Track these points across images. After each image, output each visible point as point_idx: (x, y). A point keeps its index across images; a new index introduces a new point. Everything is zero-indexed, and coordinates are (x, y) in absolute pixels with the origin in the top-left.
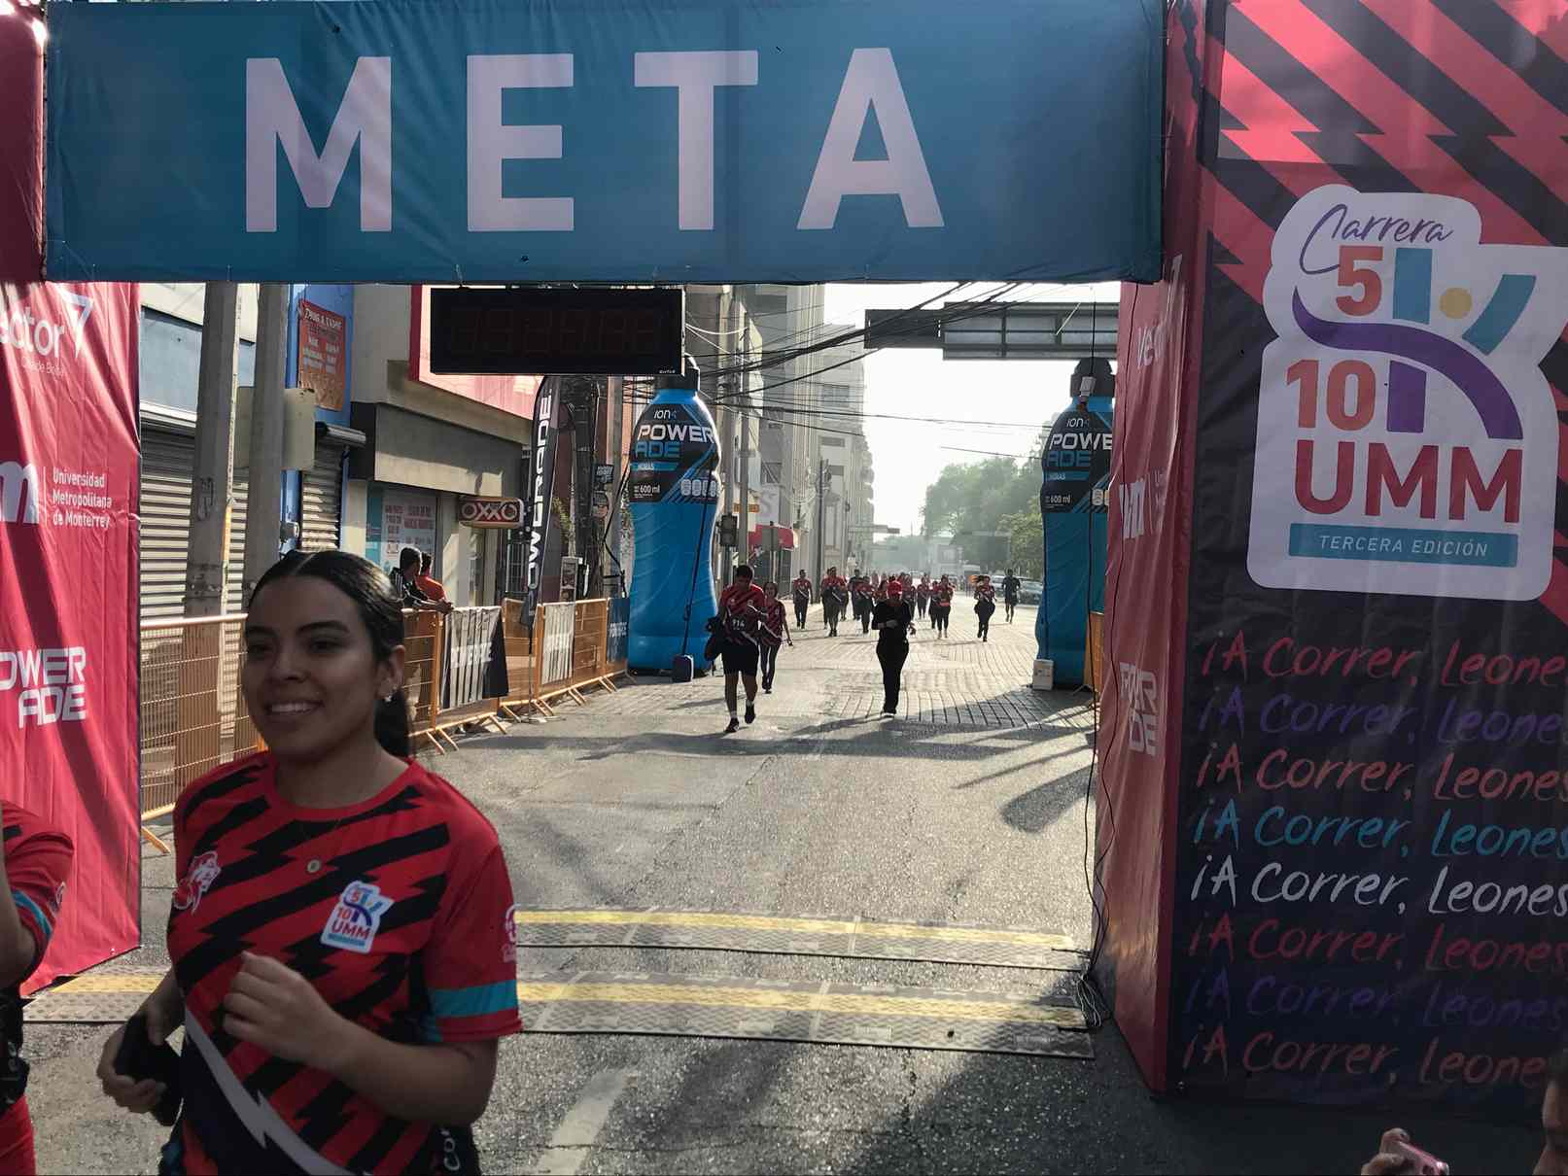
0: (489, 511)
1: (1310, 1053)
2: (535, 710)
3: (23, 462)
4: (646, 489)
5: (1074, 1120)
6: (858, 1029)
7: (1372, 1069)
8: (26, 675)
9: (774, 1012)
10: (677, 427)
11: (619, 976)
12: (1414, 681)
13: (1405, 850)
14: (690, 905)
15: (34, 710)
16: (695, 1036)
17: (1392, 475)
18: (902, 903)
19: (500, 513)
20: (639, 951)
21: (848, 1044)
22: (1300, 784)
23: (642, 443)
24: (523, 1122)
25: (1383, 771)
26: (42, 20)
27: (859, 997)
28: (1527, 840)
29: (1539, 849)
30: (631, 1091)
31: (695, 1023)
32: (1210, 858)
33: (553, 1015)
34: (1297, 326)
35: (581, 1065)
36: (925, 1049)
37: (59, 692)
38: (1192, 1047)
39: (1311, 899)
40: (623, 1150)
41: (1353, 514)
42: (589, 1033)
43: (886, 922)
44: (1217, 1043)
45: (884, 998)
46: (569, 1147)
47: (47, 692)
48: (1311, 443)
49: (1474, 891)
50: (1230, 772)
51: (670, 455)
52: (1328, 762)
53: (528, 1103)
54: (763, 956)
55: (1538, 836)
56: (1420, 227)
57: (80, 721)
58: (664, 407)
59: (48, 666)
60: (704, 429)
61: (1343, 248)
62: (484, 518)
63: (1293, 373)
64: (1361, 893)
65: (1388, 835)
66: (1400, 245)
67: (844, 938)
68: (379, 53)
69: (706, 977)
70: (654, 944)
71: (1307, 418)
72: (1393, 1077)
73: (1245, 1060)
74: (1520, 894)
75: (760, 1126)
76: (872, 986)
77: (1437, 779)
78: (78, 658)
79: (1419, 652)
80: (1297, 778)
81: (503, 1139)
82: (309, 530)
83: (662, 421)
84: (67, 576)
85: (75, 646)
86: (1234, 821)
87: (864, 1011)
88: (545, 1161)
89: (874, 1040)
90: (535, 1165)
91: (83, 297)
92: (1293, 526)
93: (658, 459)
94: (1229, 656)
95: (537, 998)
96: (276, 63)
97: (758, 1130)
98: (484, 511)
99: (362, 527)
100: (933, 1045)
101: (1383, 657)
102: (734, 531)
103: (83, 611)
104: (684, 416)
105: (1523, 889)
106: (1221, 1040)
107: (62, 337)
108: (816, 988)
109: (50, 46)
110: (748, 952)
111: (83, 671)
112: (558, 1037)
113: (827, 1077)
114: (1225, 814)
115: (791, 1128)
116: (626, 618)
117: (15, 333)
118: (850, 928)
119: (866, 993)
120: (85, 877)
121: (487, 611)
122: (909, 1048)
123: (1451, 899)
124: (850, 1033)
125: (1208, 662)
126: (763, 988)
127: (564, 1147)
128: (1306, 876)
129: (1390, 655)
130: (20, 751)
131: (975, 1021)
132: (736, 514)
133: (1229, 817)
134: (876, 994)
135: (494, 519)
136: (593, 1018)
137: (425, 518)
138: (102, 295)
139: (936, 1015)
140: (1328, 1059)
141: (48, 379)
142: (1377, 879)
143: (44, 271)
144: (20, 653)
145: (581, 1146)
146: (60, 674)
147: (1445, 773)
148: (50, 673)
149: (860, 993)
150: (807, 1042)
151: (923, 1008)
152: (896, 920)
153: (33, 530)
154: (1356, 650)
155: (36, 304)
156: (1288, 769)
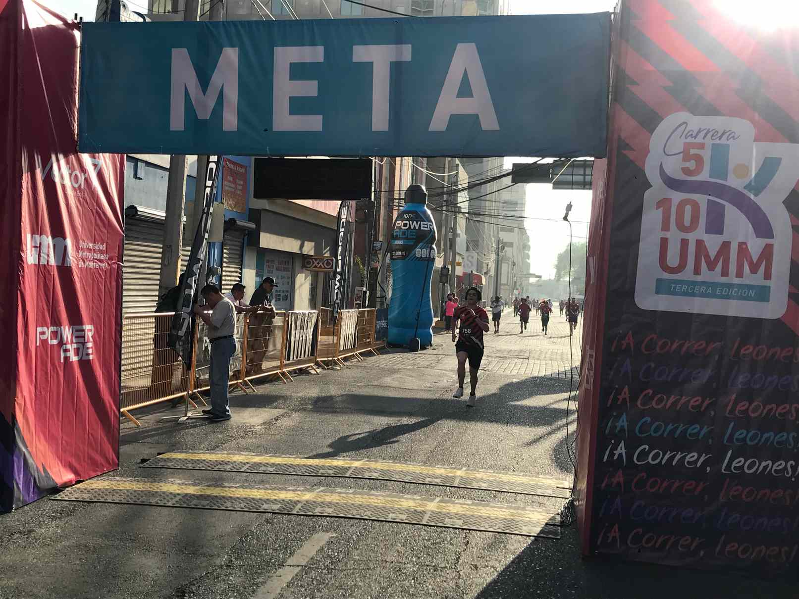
0: (318, 263)
1: (660, 540)
2: (336, 364)
3: (64, 238)
4: (398, 253)
5: (540, 566)
6: (447, 520)
7: (692, 548)
8: (65, 337)
9: (408, 510)
10: (415, 222)
11: (340, 490)
12: (717, 357)
13: (710, 441)
14: (384, 459)
15: (68, 354)
16: (367, 520)
17: (707, 256)
18: (490, 462)
19: (323, 264)
20: (352, 480)
21: (440, 527)
22: (660, 407)
23: (397, 230)
24: (275, 554)
25: (700, 401)
26: (79, 31)
27: (452, 505)
28: (772, 438)
29: (778, 443)
30: (330, 543)
31: (369, 513)
32: (613, 441)
33: (302, 507)
34: (662, 182)
35: (309, 530)
36: (477, 530)
37: (81, 345)
38: (602, 534)
39: (663, 463)
40: (318, 569)
41: (688, 274)
42: (318, 516)
43: (478, 471)
44: (615, 532)
45: (464, 506)
46: (293, 566)
47: (75, 346)
48: (667, 239)
49: (744, 463)
50: (625, 399)
51: (412, 237)
52: (673, 396)
53: (280, 546)
54: (412, 484)
55: (778, 436)
56: (723, 134)
57: (89, 360)
58: (408, 212)
59: (75, 334)
60: (429, 223)
61: (685, 143)
62: (316, 267)
63: (659, 204)
64: (688, 461)
65: (702, 433)
66: (714, 142)
67: (453, 478)
68: (233, 46)
69: (379, 493)
70: (361, 477)
71: (666, 227)
72: (702, 553)
73: (629, 542)
74: (767, 466)
75: (386, 562)
76: (461, 501)
77: (727, 406)
78: (90, 330)
79: (718, 343)
80: (657, 404)
81: (264, 561)
82: (226, 271)
83: (407, 219)
84: (86, 293)
85: (88, 324)
86: (625, 424)
87: (452, 511)
88: (280, 571)
89: (453, 525)
90: (275, 573)
91: (97, 160)
92: (658, 280)
93: (405, 238)
94: (624, 342)
95: (297, 499)
96: (185, 50)
97: (384, 562)
98: (316, 263)
99: (254, 269)
100: (482, 529)
101: (702, 344)
102: (447, 275)
103: (93, 308)
104: (419, 216)
105: (770, 462)
106: (617, 530)
107: (86, 179)
108: (432, 500)
109: (82, 43)
110: (405, 482)
111: (92, 337)
112: (302, 517)
113: (425, 541)
114: (621, 420)
115: (400, 563)
116: (386, 318)
117: (62, 177)
118: (459, 473)
119: (456, 503)
120: (91, 434)
121: (311, 313)
122: (470, 530)
123: (733, 466)
124: (442, 521)
125: (614, 345)
126: (407, 499)
127: (291, 566)
128: (661, 452)
129: (704, 345)
130: (61, 374)
131: (505, 519)
132: (450, 267)
133: (623, 422)
134: (460, 504)
135: (320, 267)
136: (322, 509)
137: (286, 266)
138: (106, 160)
139: (488, 515)
140: (670, 543)
141: (77, 198)
142: (696, 454)
143: (78, 148)
144: (62, 327)
145: (298, 566)
146: (80, 337)
147: (731, 403)
148: (77, 337)
149: (453, 503)
150: (420, 525)
151: (481, 511)
152: (484, 470)
153: (69, 269)
154: (688, 342)
155: (73, 164)
156: (653, 399)
